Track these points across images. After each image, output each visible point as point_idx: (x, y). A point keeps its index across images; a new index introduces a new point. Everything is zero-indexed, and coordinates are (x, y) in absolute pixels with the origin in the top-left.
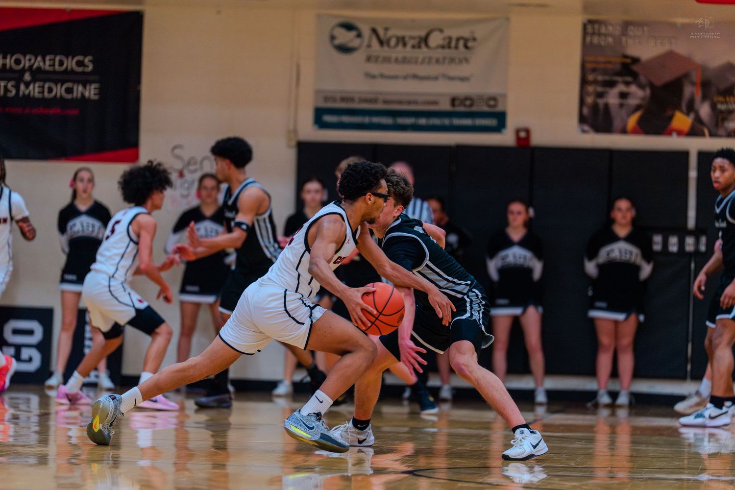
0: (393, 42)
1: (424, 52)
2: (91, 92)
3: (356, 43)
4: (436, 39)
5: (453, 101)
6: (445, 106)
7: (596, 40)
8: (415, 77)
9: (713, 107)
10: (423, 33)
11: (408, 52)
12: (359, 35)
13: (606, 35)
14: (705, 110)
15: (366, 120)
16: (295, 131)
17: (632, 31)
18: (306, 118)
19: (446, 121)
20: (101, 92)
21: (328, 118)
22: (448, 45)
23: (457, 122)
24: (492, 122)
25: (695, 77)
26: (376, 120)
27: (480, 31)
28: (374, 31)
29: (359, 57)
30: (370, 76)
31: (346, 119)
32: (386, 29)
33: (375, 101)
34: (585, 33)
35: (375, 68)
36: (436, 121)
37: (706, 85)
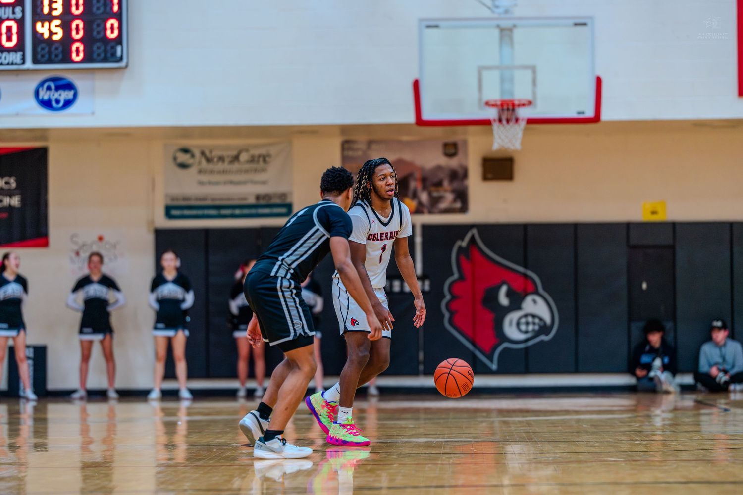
0: (216, 160)
1: (236, 166)
2: (15, 201)
3: (191, 161)
4: (244, 157)
5: (258, 197)
6: (252, 201)
7: (350, 153)
8: (232, 182)
9: (430, 194)
10: (234, 153)
11: (226, 166)
12: (193, 156)
13: (357, 150)
14: (424, 197)
15: (200, 212)
16: (152, 222)
17: (374, 146)
18: (160, 212)
19: (253, 211)
20: (23, 201)
21: (174, 212)
22: (252, 160)
23: (261, 211)
24: (283, 210)
25: (417, 175)
26: (206, 212)
27: (273, 151)
28: (203, 153)
29: (193, 171)
30: (201, 183)
31: (186, 212)
32: (211, 152)
33: (204, 199)
34: (343, 149)
35: (204, 178)
36: (246, 211)
37: (424, 180)
